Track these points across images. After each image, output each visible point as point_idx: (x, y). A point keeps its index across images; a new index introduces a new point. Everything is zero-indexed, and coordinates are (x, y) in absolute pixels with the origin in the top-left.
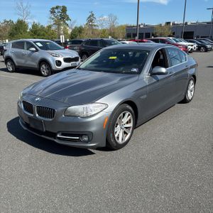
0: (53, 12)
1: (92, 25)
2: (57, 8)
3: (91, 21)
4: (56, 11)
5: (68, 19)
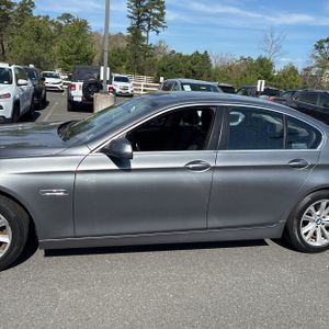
0: (317, 47)
2: (328, 40)
4: (326, 45)
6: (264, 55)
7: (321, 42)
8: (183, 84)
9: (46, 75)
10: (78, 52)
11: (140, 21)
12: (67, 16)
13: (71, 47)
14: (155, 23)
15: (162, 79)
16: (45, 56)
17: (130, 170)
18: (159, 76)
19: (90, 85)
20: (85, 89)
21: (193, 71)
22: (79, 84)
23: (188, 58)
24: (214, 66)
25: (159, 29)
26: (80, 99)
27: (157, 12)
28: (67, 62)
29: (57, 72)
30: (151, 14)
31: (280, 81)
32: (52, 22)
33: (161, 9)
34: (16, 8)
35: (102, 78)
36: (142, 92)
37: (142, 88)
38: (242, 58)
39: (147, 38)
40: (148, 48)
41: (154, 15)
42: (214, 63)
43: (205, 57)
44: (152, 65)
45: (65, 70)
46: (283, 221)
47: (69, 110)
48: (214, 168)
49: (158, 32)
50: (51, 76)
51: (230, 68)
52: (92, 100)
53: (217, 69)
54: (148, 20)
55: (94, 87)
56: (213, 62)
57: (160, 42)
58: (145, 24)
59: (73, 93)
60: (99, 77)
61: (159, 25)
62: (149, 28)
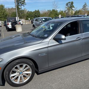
0: (67, 5)
1: (85, 9)
2: (69, 3)
3: (85, 7)
4: (69, 4)
5: (74, 7)
6: (54, 9)
7: (67, 3)
8: (42, 19)
11: (18, 3)
13: (1, 13)
14: (23, 4)
15: (29, 19)
19: (13, 23)
20: (12, 24)
21: (36, 16)
22: (10, 23)
25: (24, 5)
26: (11, 28)
30: (21, 1)
35: (17, 20)
36: (24, 23)
37: (24, 22)
38: (48, 10)
39: (21, 8)
40: (22, 11)
42: (41, 12)
43: (38, 11)
47: (8, 31)
49: (24, 6)
51: (45, 13)
52: (15, 27)
54: (20, 3)
55: (15, 23)
57: (24, 9)
59: (8, 26)
61: (24, 4)
62: (21, 5)
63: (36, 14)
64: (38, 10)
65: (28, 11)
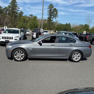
9: (26, 31)
10: (34, 25)
12: (31, 15)
14: (55, 16)
15: (57, 31)
16: (26, 26)
17: (42, 46)
18: (56, 30)
19: (38, 33)
23: (64, 25)
24: (72, 27)
26: (35, 37)
27: (55, 13)
28: (32, 27)
29: (29, 30)
30: (54, 14)
31: (91, 31)
32: (28, 17)
33: (57, 12)
34: (18, 14)
38: (80, 25)
40: (53, 23)
41: (55, 14)
43: (69, 25)
44: (54, 27)
45: (31, 30)
46: (69, 56)
48: (56, 46)
49: (56, 18)
50: (27, 31)
51: (76, 28)
53: (73, 28)
54: (53, 15)
56: (71, 26)
57: (56, 21)
58: (52, 16)
59: (33, 36)
60: (40, 31)
62: (53, 17)
63: (66, 28)
64: (69, 23)
65: (60, 23)
